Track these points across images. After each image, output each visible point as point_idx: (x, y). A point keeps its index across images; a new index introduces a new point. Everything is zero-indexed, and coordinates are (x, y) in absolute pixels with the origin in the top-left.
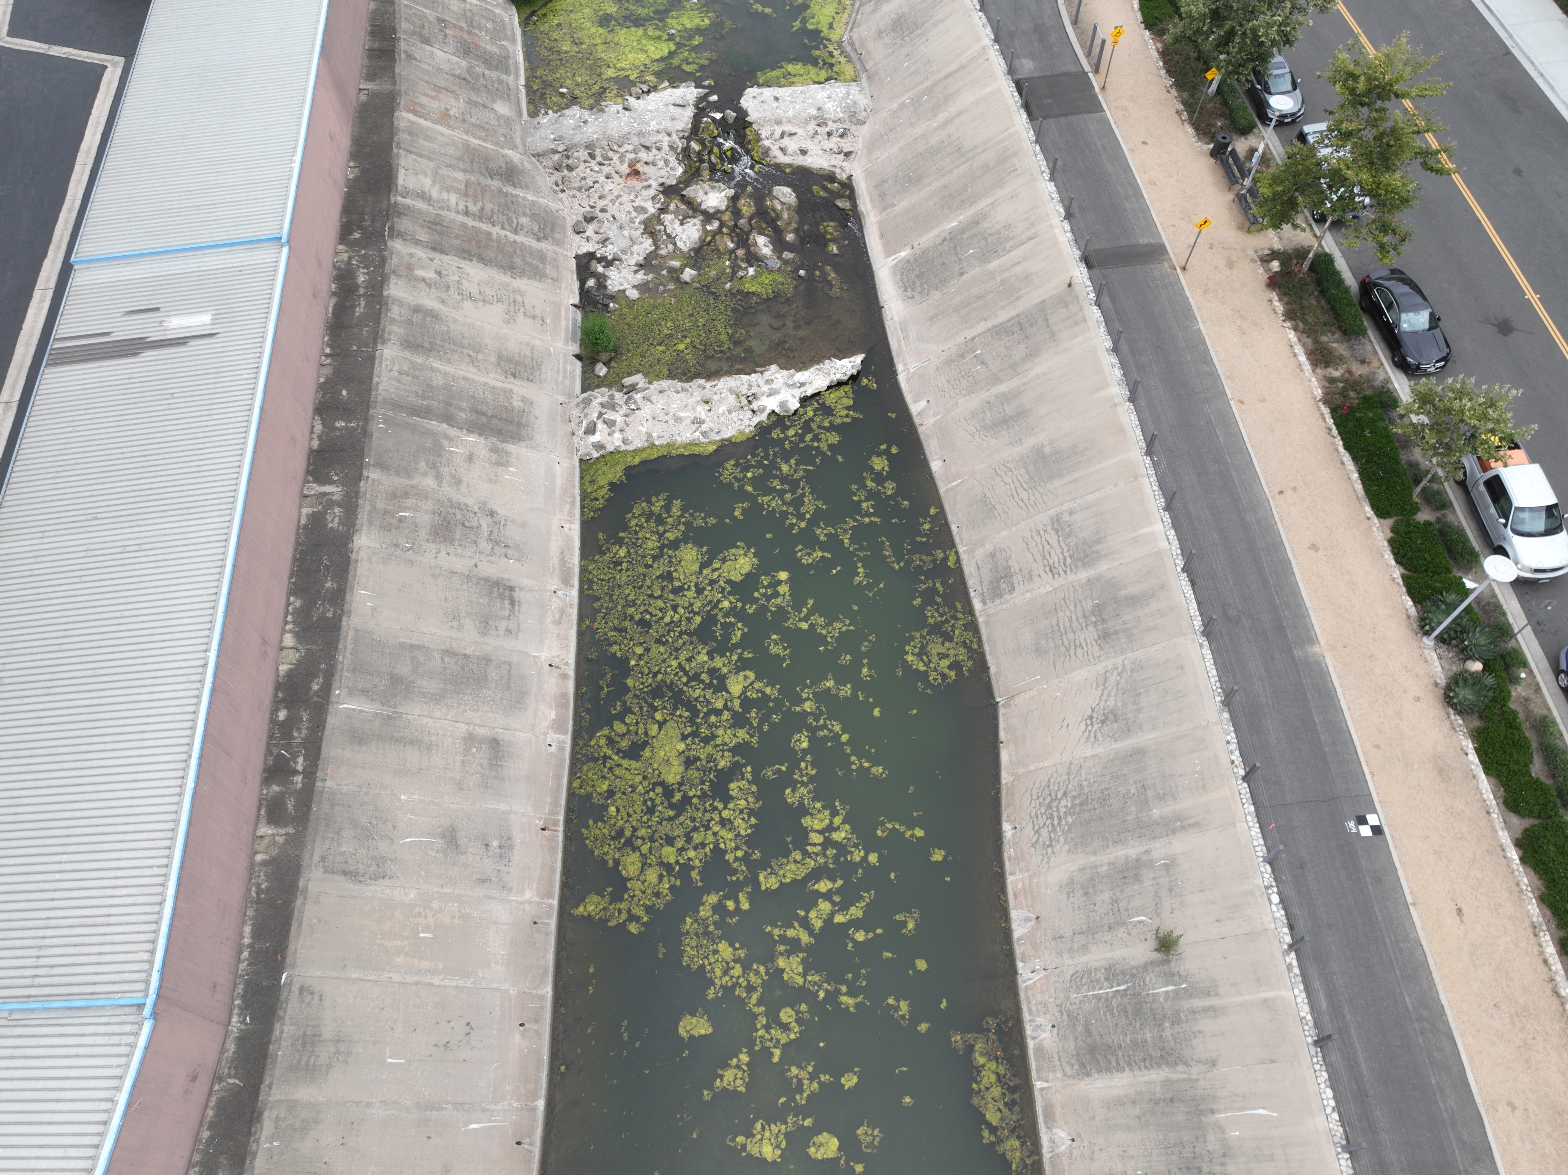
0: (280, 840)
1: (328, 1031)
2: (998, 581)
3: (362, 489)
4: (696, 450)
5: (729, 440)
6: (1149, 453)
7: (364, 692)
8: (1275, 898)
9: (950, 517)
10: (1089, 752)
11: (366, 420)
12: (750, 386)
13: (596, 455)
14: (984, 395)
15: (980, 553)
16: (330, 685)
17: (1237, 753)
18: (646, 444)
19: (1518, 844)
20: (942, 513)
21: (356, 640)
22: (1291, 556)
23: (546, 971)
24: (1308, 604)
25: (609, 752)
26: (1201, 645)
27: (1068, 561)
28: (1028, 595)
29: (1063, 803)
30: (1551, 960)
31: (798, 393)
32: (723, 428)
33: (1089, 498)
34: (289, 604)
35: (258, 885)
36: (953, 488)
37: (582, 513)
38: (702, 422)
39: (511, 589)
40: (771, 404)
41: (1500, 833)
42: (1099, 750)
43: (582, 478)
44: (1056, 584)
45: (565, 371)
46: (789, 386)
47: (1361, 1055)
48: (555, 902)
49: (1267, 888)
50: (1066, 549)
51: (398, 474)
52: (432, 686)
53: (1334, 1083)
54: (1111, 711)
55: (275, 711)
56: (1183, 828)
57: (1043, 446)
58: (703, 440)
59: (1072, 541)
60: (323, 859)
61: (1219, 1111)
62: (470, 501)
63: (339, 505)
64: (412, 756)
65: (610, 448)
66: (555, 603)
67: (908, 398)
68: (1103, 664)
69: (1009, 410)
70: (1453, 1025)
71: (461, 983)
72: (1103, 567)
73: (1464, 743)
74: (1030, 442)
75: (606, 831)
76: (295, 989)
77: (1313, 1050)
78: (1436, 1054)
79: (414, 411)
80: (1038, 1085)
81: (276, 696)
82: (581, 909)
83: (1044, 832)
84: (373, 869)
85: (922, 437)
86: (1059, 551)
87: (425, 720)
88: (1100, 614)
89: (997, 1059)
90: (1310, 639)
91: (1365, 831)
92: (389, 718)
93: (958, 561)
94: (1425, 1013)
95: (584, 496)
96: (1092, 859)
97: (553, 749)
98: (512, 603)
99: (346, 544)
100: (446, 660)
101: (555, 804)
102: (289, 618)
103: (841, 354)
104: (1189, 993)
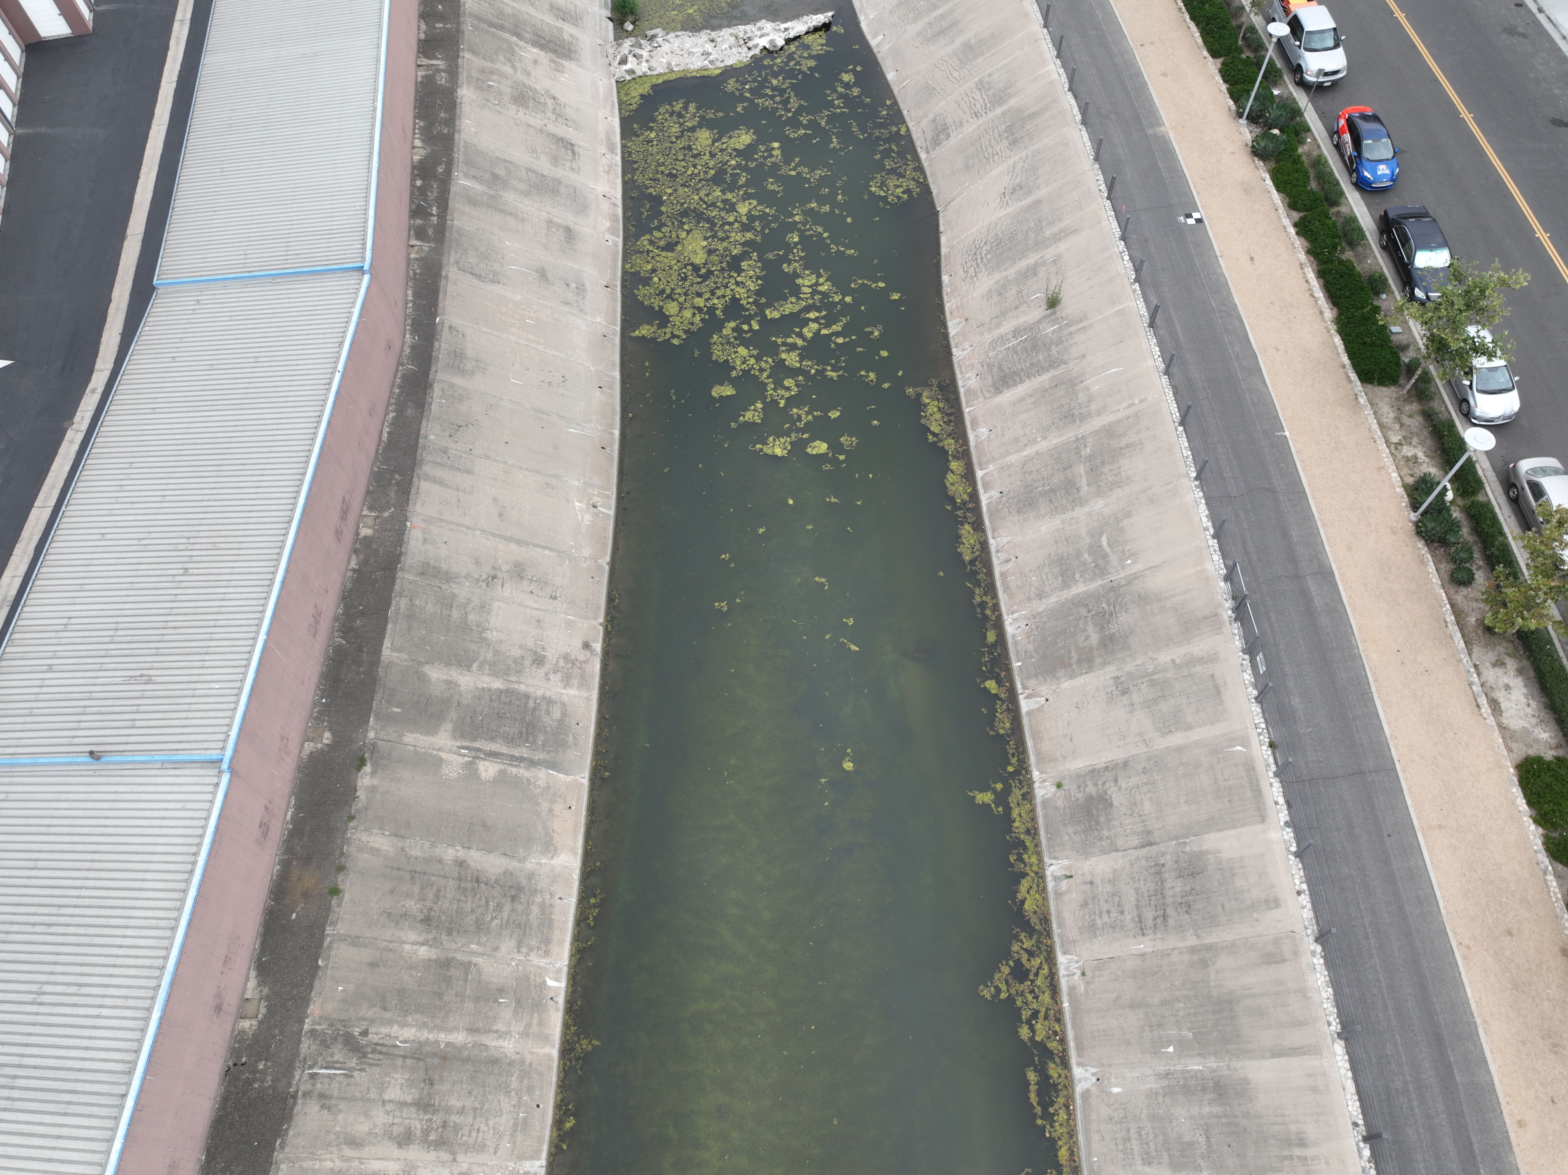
0: (427, 249)
1: (470, 353)
2: (938, 135)
3: (460, 64)
4: (706, 73)
5: (731, 66)
6: (1046, 26)
7: (474, 177)
8: (1127, 258)
9: (902, 106)
10: (1002, 213)
11: (458, 24)
12: (746, 32)
13: (628, 78)
14: (926, 19)
15: (924, 122)
16: (450, 170)
17: (1104, 185)
18: (667, 71)
19: (1295, 225)
20: (895, 103)
21: (466, 147)
22: (1147, 80)
23: (614, 364)
24: (1158, 105)
25: (651, 248)
26: (1080, 130)
27: (988, 105)
28: (960, 136)
29: (984, 249)
30: (1310, 280)
31: (784, 35)
32: (726, 59)
33: (1003, 63)
34: (415, 123)
35: (414, 271)
36: (904, 87)
37: (620, 113)
38: (709, 54)
39: (572, 145)
40: (764, 42)
41: (1284, 220)
42: (1009, 210)
43: (618, 92)
44: (980, 122)
45: (601, 26)
46: (776, 30)
47: (1179, 330)
48: (618, 329)
49: (1121, 253)
50: (986, 98)
51: (485, 59)
52: (522, 186)
53: (1160, 344)
54: (1018, 185)
55: (413, 180)
56: (1065, 235)
57: (970, 40)
58: (710, 66)
59: (991, 92)
60: (457, 263)
61: (1086, 380)
62: (538, 87)
63: (444, 72)
64: (511, 222)
65: (639, 73)
66: (604, 161)
67: (869, 37)
68: (1013, 159)
69: (944, 24)
70: (1242, 313)
71: (557, 354)
72: (1013, 102)
73: (1264, 175)
74: (960, 41)
75: (652, 292)
76: (446, 325)
77: (1147, 329)
78: (1229, 327)
79: (492, 25)
80: (966, 410)
81: (413, 172)
82: (637, 333)
83: (972, 270)
84: (491, 276)
85: (880, 60)
86: (981, 101)
87: (518, 204)
88: (1011, 130)
89: (938, 400)
90: (1158, 123)
91: (1191, 221)
92: (493, 196)
93: (908, 130)
94: (1224, 308)
95: (621, 103)
96: (1004, 273)
97: (610, 243)
98: (573, 153)
99: (453, 94)
100: (530, 174)
101: (614, 274)
102: (417, 131)
103: (816, 12)
104: (1068, 326)
